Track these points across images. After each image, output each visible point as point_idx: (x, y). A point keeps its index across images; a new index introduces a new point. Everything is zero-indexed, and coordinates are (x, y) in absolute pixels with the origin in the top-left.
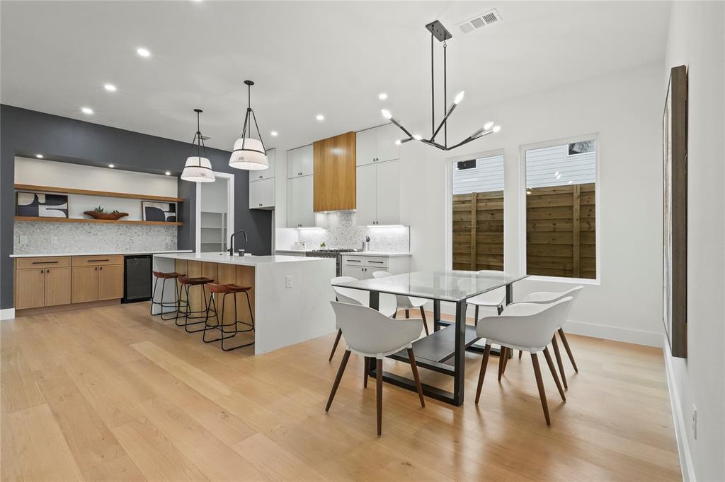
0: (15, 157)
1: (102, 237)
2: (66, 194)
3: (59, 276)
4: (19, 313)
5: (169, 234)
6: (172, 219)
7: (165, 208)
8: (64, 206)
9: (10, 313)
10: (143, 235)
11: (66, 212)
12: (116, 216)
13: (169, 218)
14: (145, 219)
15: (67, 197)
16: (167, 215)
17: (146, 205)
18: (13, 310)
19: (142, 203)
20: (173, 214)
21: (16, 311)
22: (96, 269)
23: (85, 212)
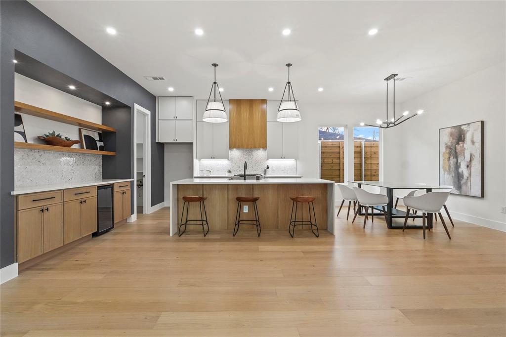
2: (20, 113)
3: (55, 209)
5: (96, 163)
6: (102, 148)
7: (96, 137)
8: (21, 129)
9: (12, 271)
10: (80, 164)
11: (24, 134)
12: (68, 144)
13: (100, 146)
14: (85, 148)
15: (21, 116)
16: (99, 144)
17: (84, 132)
19: (80, 130)
20: (102, 144)
21: (19, 265)
22: (81, 202)
23: (38, 137)
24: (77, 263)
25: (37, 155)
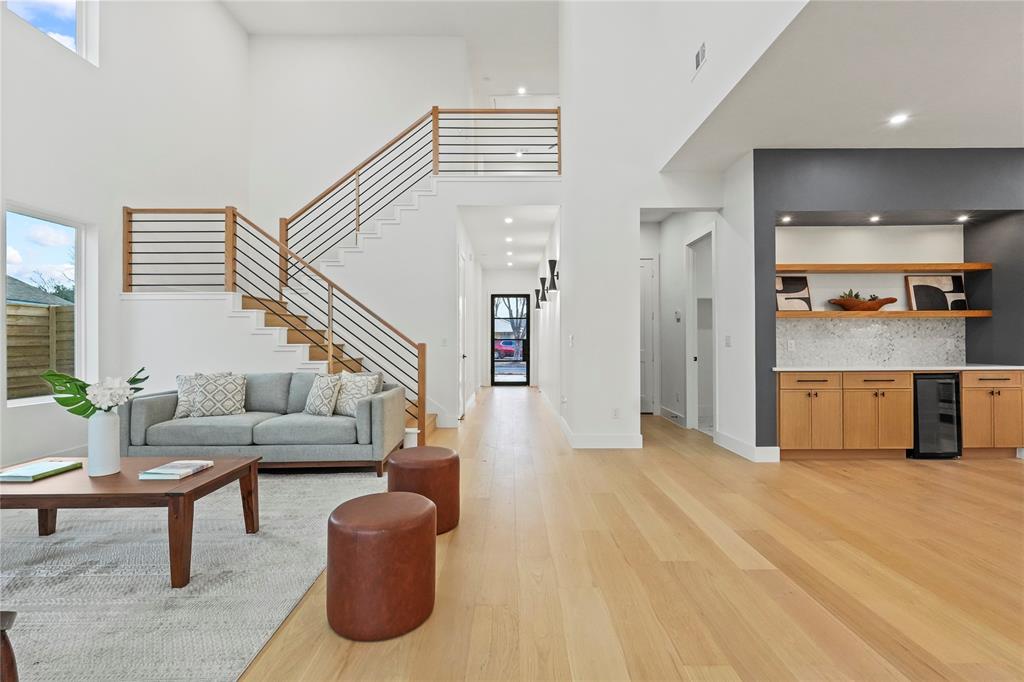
0: (777, 228)
1: (849, 341)
2: (804, 275)
3: (829, 397)
4: (785, 454)
5: (949, 333)
6: (958, 305)
7: (946, 285)
8: (803, 294)
9: (773, 454)
10: (908, 335)
11: (807, 300)
12: (875, 304)
13: (953, 303)
14: (915, 307)
15: (805, 278)
16: (951, 298)
17: (914, 282)
18: (776, 450)
19: (906, 278)
20: (962, 296)
21: (781, 450)
22: (876, 395)
23: (829, 301)
24: (844, 473)
25: (830, 325)
